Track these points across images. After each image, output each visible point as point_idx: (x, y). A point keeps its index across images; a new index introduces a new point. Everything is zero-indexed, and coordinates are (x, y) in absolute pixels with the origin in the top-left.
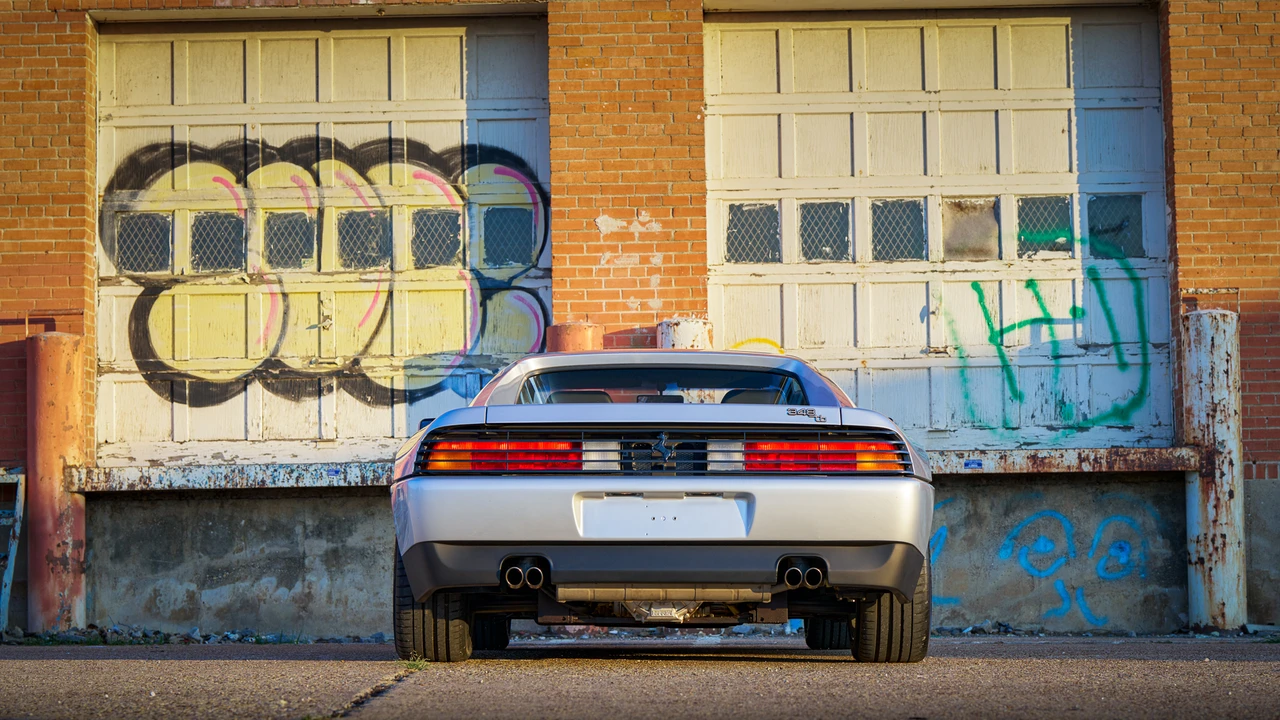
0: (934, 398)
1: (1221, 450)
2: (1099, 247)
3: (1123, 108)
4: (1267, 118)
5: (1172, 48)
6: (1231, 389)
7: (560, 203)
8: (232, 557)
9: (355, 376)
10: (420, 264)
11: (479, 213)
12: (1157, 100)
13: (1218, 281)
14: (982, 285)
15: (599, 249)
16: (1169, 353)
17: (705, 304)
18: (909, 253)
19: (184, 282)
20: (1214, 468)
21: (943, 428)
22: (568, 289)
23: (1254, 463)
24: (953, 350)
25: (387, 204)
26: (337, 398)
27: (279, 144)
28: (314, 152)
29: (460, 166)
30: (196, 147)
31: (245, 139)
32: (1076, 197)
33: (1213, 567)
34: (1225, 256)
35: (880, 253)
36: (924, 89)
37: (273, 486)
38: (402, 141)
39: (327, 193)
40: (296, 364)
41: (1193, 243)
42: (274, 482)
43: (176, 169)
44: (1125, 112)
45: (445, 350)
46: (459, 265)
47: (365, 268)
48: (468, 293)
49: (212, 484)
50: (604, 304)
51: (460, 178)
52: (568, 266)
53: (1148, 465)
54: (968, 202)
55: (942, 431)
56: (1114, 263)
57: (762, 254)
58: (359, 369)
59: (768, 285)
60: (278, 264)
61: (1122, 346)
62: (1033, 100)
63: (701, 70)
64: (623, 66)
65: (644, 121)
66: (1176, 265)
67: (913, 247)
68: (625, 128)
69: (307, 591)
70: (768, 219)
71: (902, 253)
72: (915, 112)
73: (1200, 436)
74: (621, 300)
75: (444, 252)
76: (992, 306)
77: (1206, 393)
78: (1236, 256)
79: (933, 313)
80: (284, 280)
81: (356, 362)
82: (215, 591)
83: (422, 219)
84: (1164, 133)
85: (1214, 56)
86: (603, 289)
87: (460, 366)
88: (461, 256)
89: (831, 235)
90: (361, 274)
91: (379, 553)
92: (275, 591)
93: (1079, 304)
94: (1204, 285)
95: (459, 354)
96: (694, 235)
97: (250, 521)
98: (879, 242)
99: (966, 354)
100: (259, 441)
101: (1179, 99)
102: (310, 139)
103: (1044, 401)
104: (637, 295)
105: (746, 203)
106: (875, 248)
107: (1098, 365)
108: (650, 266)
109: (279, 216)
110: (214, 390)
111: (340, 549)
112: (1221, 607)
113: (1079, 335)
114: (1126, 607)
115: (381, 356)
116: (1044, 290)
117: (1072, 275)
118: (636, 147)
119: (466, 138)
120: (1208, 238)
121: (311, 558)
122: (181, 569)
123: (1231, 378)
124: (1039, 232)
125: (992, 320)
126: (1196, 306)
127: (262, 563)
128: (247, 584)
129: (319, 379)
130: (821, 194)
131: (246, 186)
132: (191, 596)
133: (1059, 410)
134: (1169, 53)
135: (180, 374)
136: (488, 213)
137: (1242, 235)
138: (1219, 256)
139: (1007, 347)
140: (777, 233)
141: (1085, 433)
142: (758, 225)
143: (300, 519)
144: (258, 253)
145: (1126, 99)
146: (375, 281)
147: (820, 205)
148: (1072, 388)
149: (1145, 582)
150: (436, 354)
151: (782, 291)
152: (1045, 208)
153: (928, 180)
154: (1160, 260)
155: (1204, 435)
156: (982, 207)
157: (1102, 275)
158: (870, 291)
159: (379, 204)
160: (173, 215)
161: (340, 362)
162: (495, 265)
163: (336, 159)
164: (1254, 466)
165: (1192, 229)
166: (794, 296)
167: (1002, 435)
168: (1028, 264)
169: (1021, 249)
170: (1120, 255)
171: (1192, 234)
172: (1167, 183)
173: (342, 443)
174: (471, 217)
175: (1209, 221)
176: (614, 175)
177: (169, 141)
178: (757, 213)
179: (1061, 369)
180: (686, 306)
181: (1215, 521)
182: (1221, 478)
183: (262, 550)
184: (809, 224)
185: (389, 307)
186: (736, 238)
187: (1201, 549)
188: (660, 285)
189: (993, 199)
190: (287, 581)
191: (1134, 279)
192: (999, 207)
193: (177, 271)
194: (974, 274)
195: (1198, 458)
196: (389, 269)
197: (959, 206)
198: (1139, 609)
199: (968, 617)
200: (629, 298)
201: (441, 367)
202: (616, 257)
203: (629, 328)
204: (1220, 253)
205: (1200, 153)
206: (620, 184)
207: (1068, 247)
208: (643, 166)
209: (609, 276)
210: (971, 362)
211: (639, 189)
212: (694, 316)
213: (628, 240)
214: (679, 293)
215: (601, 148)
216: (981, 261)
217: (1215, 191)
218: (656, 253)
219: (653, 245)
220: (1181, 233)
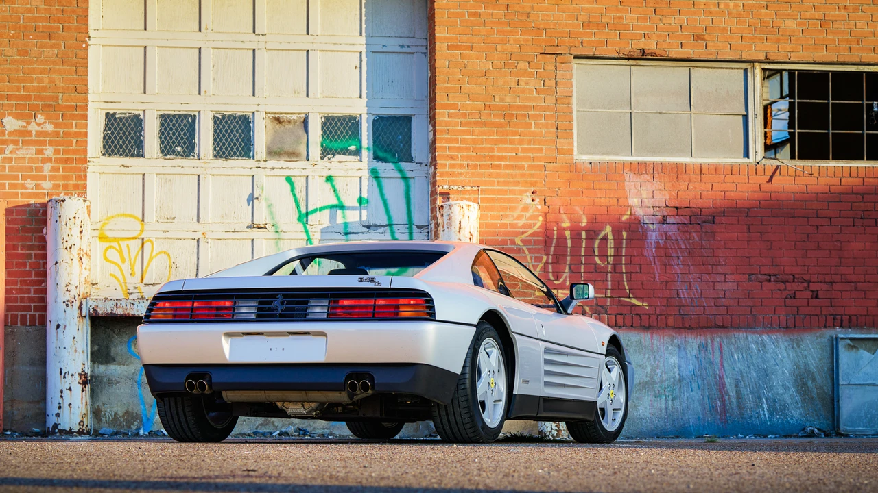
3: (400, 53)
4: (503, 64)
5: (436, 10)
12: (425, 48)
13: (465, 181)
14: (293, 179)
15: (4, 142)
16: (428, 233)
17: (85, 187)
18: (240, 153)
24: (270, 226)
32: (365, 117)
34: (471, 163)
35: (218, 153)
36: (254, 32)
41: (448, 153)
44: (401, 56)
50: (7, 184)
54: (285, 117)
56: (390, 166)
57: (130, 151)
59: (133, 174)
61: (394, 226)
62: (335, 44)
63: (87, 10)
64: (27, 4)
65: (41, 47)
66: (435, 169)
67: (243, 149)
68: (27, 52)
70: (135, 125)
71: (235, 153)
72: (248, 49)
74: (20, 182)
76: (301, 196)
78: (478, 163)
79: (257, 198)
84: (429, 72)
85: (467, 17)
86: (7, 173)
89: (182, 138)
93: (365, 195)
94: (455, 183)
96: (77, 134)
98: (218, 144)
99: (280, 230)
101: (441, 48)
104: (33, 178)
105: (118, 112)
106: (215, 149)
108: (43, 156)
113: (364, 218)
116: (338, 183)
117: (359, 174)
118: (35, 66)
120: (459, 149)
124: (336, 141)
125: (300, 205)
126: (448, 198)
130: (175, 107)
134: (434, 13)
137: (482, 148)
138: (466, 163)
139: (311, 225)
140: (141, 135)
142: (127, 129)
145: (402, 46)
147: (174, 115)
151: (144, 179)
152: (341, 124)
153: (255, 100)
154: (424, 165)
156: (295, 122)
157: (382, 174)
158: (210, 181)
165: (446, 143)
166: (153, 183)
168: (328, 164)
169: (323, 153)
170: (396, 160)
171: (447, 145)
172: (430, 108)
175: (460, 137)
176: (17, 86)
178: (127, 120)
180: (70, 187)
184: (166, 129)
186: (110, 138)
188: (51, 171)
189: (303, 116)
191: (405, 178)
192: (307, 122)
194: (287, 170)
197: (278, 120)
199: (276, 424)
200: (26, 180)
202: (17, 149)
203: (26, 203)
204: (467, 161)
205: (455, 87)
206: (22, 93)
207: (358, 152)
208: (40, 81)
209: (11, 163)
210: (283, 235)
211: (36, 98)
212: (76, 195)
213: (27, 136)
214: (65, 178)
215: (8, 66)
216: (293, 161)
217: (464, 115)
218: (48, 147)
219: (46, 140)
220: (439, 145)
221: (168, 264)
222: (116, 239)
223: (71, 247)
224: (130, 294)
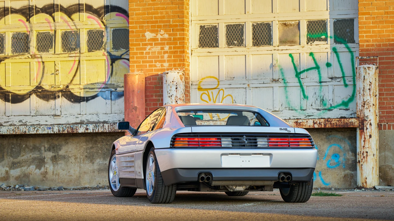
0: (274, 99)
1: (367, 119)
2: (338, 39)
6: (371, 96)
7: (133, 28)
8: (20, 158)
9: (67, 92)
10: (90, 50)
11: (110, 31)
13: (374, 53)
14: (293, 55)
15: (146, 45)
17: (184, 65)
18: (267, 43)
19: (8, 58)
20: (364, 126)
21: (277, 110)
22: (135, 60)
23: (387, 124)
24: (281, 80)
25: (78, 28)
26: (61, 100)
27: (41, 7)
28: (53, 9)
29: (103, 13)
30: (13, 8)
31: (29, 5)
32: (329, 20)
33: (363, 164)
35: (256, 43)
37: (29, 133)
38: (83, 4)
39: (57, 24)
40: (47, 87)
41: (365, 39)
42: (29, 132)
43: (6, 17)
45: (98, 81)
46: (103, 50)
47: (71, 52)
48: (106, 60)
49: (8, 132)
50: (148, 65)
51: (104, 18)
52: (135, 51)
53: (339, 125)
54: (288, 23)
55: (277, 111)
56: (343, 46)
57: (213, 44)
58: (69, 89)
59: (214, 56)
60: (42, 51)
61: (345, 78)
67: (268, 40)
69: (46, 170)
70: (215, 31)
71: (264, 43)
73: (359, 114)
74: (154, 64)
75: (99, 45)
76: (297, 63)
77: (362, 98)
78: (381, 43)
79: (274, 66)
80: (43, 57)
81: (67, 87)
82: (15, 170)
83: (91, 33)
86: (148, 59)
87: (104, 88)
88: (104, 47)
89: (238, 37)
90: (69, 54)
91: (70, 157)
92: (35, 170)
93: (330, 62)
94: (369, 54)
95: (104, 84)
96: (180, 39)
97: (26, 145)
99: (287, 82)
100: (35, 116)
102: (52, 4)
103: (316, 99)
104: (160, 61)
105: (206, 25)
106: (253, 41)
107: (337, 85)
108: (164, 51)
109: (42, 33)
110: (19, 97)
111: (57, 156)
112: (365, 179)
113: (330, 74)
114: (337, 179)
115: (76, 84)
116: (316, 56)
117: (327, 50)
118: (159, 6)
119: (105, 3)
120: (371, 37)
121: (47, 159)
122: (3, 162)
123: (372, 91)
125: (297, 69)
126: (366, 63)
127: (31, 160)
128: (26, 168)
129: (55, 93)
130: (233, 21)
131: (29, 23)
132: (7, 172)
133: (321, 103)
135: (8, 92)
136: (114, 31)
137: (384, 35)
138: (375, 43)
139: (302, 79)
140: (217, 36)
141: (331, 112)
142: (211, 33)
143: (43, 145)
144: (34, 47)
146: (74, 57)
147: (234, 25)
148: (327, 94)
149: (345, 169)
150: (95, 84)
151: (219, 58)
152: (318, 25)
153: (273, 15)
155: (360, 114)
156: (294, 25)
157: (338, 51)
158: (251, 58)
159: (75, 28)
160: (5, 34)
161: (62, 87)
162: (116, 50)
163: (61, 11)
164: (387, 125)
165: (364, 33)
166: (223, 60)
167: (299, 112)
168: (310, 47)
169: (308, 41)
170: (345, 42)
171: (365, 35)
173: (63, 116)
174: (107, 32)
175: (371, 30)
176: (151, 16)
177: (3, 6)
178: (211, 29)
179: (322, 87)
180: (177, 65)
181: (364, 147)
182: (366, 130)
183: (30, 156)
185: (79, 66)
186: (203, 38)
187: (359, 157)
188: (168, 58)
189: (298, 21)
190: (39, 167)
191: (351, 52)
192: (300, 25)
193: (6, 54)
194: (289, 50)
195: (358, 122)
196: (79, 52)
197: (285, 24)
198: (342, 179)
200: (156, 63)
201: (97, 88)
202: (152, 48)
203: (157, 74)
204: (375, 42)
205: (368, 3)
206: (154, 20)
207: (326, 40)
208: (161, 13)
209: (149, 55)
210: (288, 85)
211: (160, 22)
212: (180, 69)
213: (156, 41)
214: (175, 61)
215: (147, 7)
216: (292, 46)
217: (374, 18)
218: (166, 46)
219: (165, 43)
220: (360, 35)
221: (232, 101)
222: (206, 89)
223: (171, 96)
224: (213, 117)
